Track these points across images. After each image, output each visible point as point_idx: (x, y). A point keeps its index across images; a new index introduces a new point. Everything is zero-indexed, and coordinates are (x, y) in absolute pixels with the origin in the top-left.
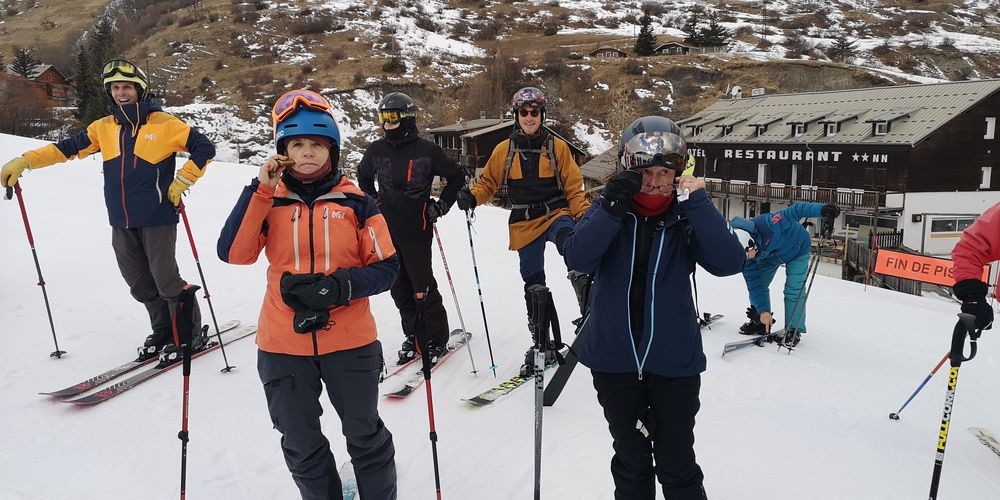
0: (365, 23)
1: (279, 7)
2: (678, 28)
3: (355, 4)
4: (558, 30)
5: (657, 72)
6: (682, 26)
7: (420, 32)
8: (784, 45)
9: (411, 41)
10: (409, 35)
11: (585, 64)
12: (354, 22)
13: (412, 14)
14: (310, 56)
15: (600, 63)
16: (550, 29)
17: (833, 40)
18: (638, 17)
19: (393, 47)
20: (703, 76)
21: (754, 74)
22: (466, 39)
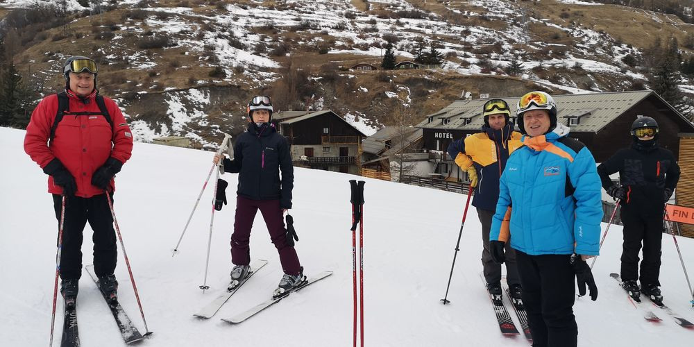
0: (193, 42)
1: (128, 29)
2: (408, 51)
3: (185, 29)
4: (328, 50)
5: (399, 81)
6: (410, 51)
7: (232, 49)
8: (478, 64)
9: (226, 55)
10: (224, 51)
11: (350, 74)
12: (184, 41)
13: (226, 37)
14: (153, 64)
15: (360, 74)
16: (322, 49)
17: (509, 62)
18: (381, 44)
19: (213, 59)
20: (430, 84)
21: (462, 83)
22: (265, 55)
